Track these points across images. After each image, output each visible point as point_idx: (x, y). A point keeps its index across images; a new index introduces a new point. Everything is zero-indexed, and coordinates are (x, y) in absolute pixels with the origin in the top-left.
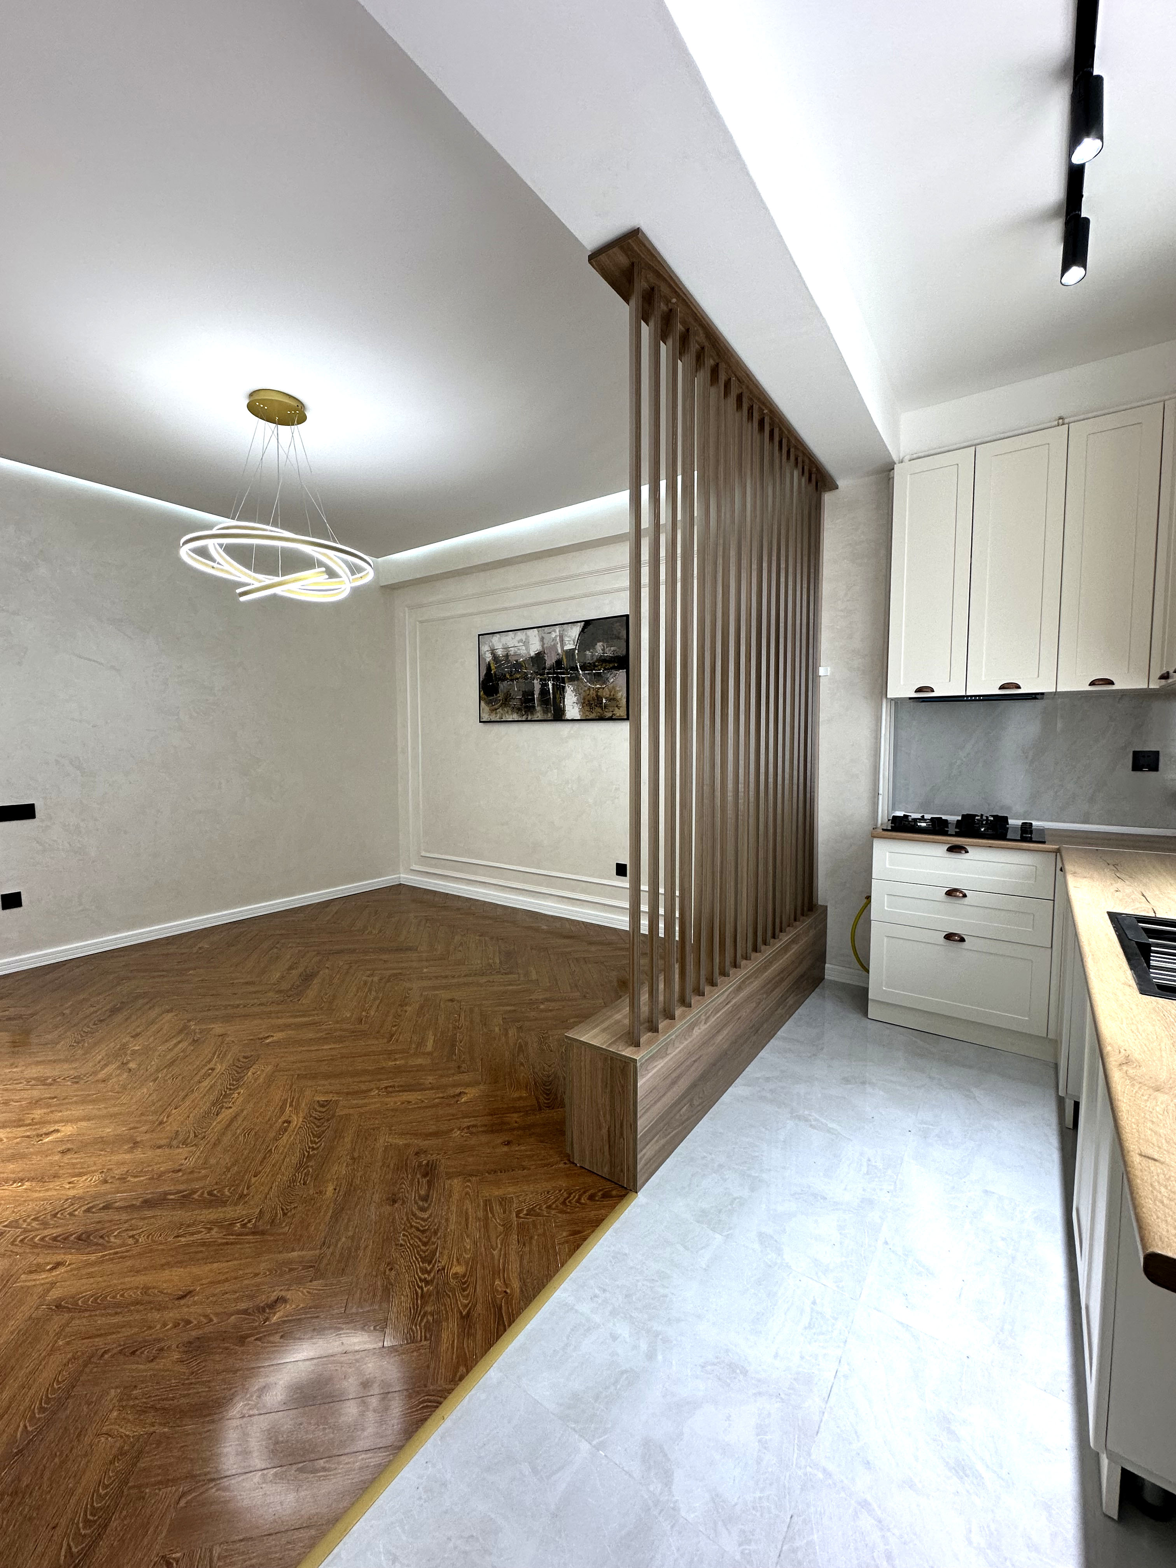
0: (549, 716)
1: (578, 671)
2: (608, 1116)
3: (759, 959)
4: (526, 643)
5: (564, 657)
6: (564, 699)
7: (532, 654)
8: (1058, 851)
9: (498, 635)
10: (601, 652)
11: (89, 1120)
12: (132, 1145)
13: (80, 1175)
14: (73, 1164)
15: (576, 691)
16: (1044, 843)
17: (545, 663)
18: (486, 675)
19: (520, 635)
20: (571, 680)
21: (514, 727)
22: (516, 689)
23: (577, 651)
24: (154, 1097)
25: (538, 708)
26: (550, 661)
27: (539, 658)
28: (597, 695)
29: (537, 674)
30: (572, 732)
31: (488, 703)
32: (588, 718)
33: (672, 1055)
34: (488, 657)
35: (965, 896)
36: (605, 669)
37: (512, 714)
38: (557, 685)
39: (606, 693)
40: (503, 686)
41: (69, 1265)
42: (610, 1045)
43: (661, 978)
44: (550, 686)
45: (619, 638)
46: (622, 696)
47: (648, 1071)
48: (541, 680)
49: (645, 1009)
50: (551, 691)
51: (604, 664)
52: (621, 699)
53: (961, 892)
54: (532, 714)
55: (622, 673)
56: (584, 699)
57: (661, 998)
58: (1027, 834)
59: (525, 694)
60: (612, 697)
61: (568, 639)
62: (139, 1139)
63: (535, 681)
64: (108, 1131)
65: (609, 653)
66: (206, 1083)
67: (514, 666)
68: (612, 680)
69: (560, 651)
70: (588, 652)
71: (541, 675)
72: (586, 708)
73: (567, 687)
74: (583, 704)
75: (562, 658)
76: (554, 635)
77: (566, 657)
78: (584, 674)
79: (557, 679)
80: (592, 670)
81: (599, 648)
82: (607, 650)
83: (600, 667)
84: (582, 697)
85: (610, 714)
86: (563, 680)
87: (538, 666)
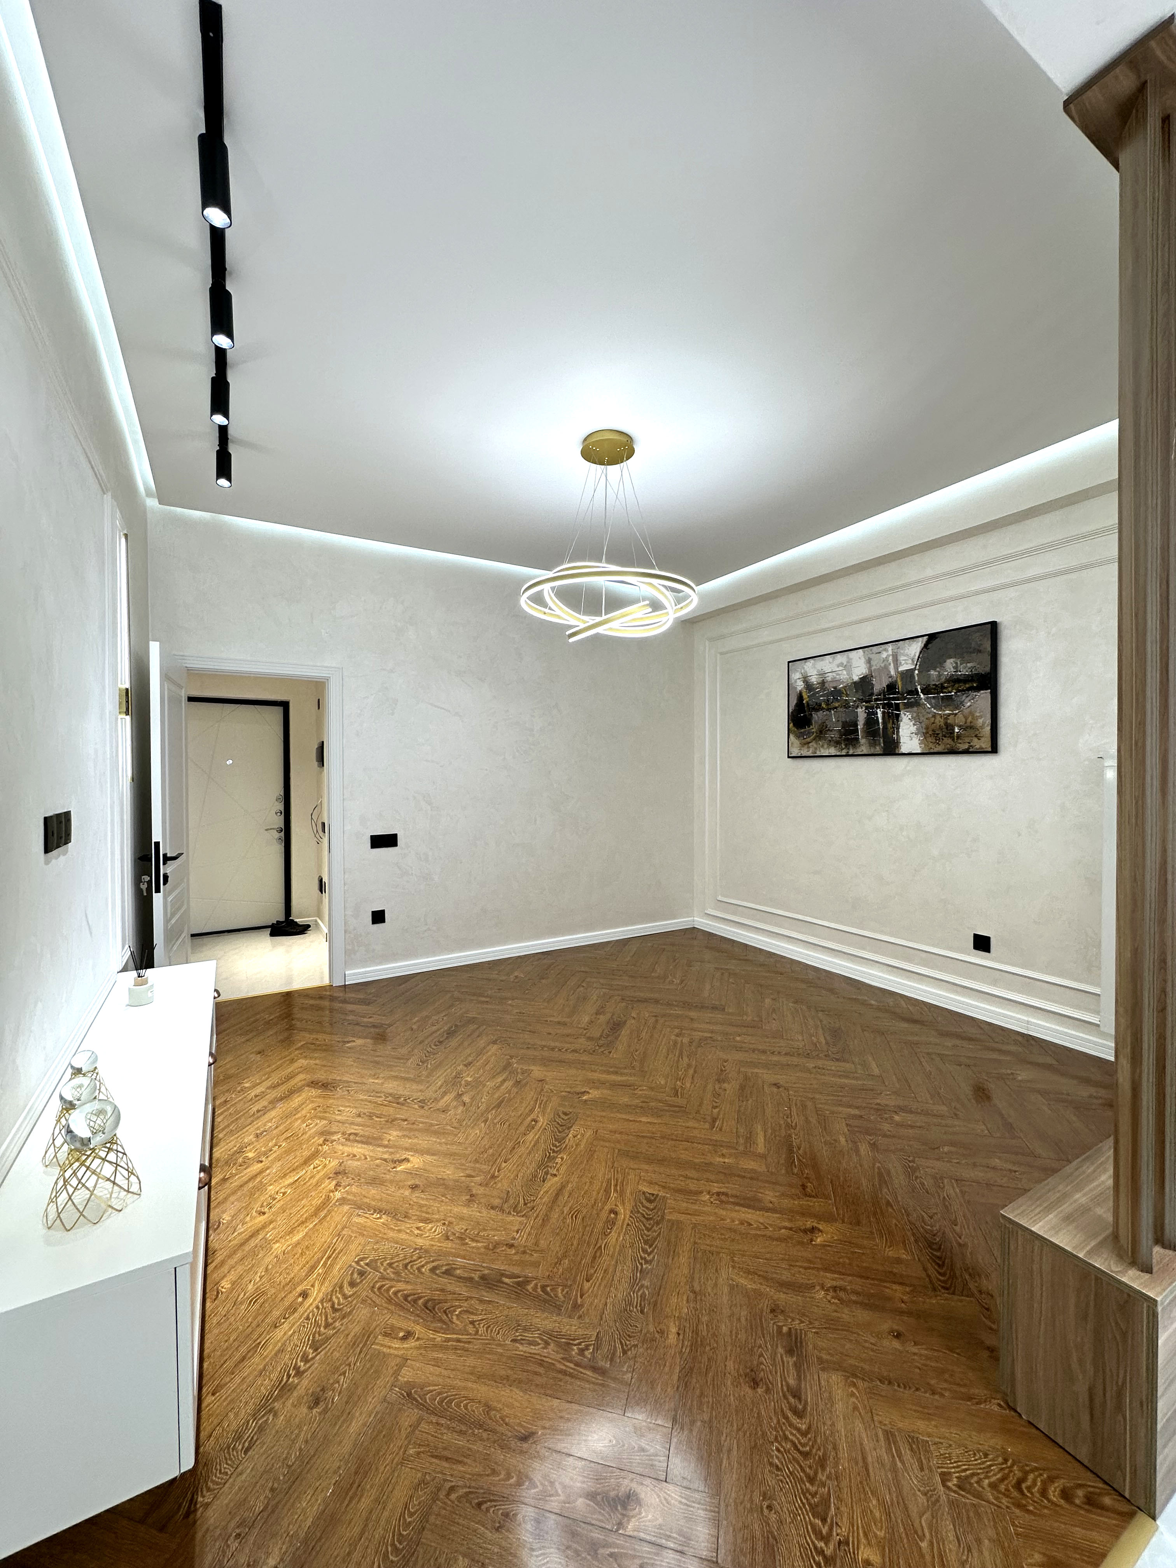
0: (878, 750)
1: (918, 693)
2: (1089, 1368)
4: (848, 667)
5: (899, 680)
6: (898, 728)
7: (856, 678)
9: (812, 661)
10: (952, 670)
11: (433, 1155)
12: (468, 1197)
13: (426, 1221)
14: (421, 1206)
15: (916, 719)
17: (873, 688)
18: (797, 705)
19: (840, 658)
20: (908, 706)
21: (832, 762)
22: (834, 720)
23: (917, 672)
24: (485, 1142)
25: (863, 741)
26: (879, 685)
27: (864, 683)
28: (946, 723)
29: (862, 701)
30: (908, 768)
31: (798, 737)
32: (932, 751)
34: (800, 686)
36: (959, 691)
37: (828, 748)
38: (889, 713)
39: (960, 719)
40: (817, 717)
41: (418, 1339)
42: (1090, 1254)
44: (880, 715)
45: (980, 651)
46: (983, 723)
47: (1175, 1322)
48: (867, 708)
50: (880, 721)
51: (957, 685)
52: (982, 727)
54: (854, 747)
55: (985, 695)
56: (927, 728)
59: (845, 724)
60: (968, 724)
61: (905, 658)
62: (474, 1192)
63: (859, 710)
64: (449, 1173)
65: (965, 670)
66: (531, 1136)
67: (832, 693)
68: (969, 704)
69: (893, 673)
70: (932, 672)
71: (866, 702)
72: (930, 739)
73: (902, 715)
74: (925, 735)
75: (896, 681)
76: (884, 655)
77: (902, 679)
78: (928, 698)
79: (889, 705)
80: (938, 693)
81: (950, 666)
82: (961, 667)
83: (950, 689)
84: (924, 726)
85: (966, 746)
86: (897, 708)
87: (863, 692)
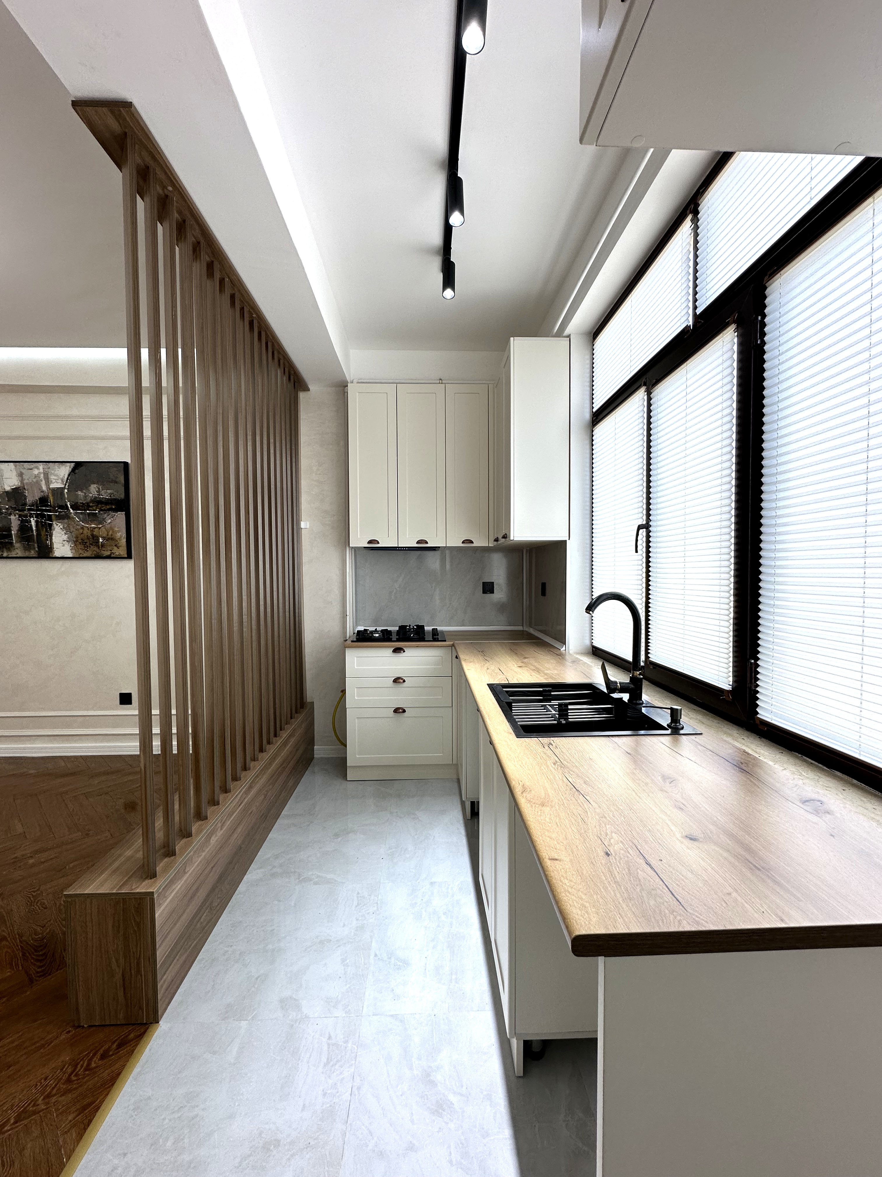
1: (67, 508)
2: (122, 961)
3: (265, 757)
5: (50, 495)
6: (51, 536)
7: (8, 488)
8: (453, 645)
10: (96, 493)
15: (67, 530)
16: (445, 641)
17: (26, 499)
20: (60, 518)
23: (66, 491)
25: (17, 545)
26: (32, 497)
27: (16, 494)
28: (92, 535)
29: (15, 509)
30: (63, 569)
32: (81, 556)
33: (190, 872)
35: (404, 681)
36: (102, 510)
38: (42, 522)
39: (103, 532)
42: (121, 888)
43: (176, 797)
44: (33, 523)
45: (116, 482)
46: (121, 536)
47: (166, 897)
48: (20, 516)
49: (160, 835)
50: (34, 528)
51: (99, 506)
52: (120, 539)
53: (402, 679)
54: (9, 550)
55: (121, 515)
56: (77, 537)
57: (177, 818)
58: (436, 636)
60: (109, 536)
61: (55, 478)
63: (12, 517)
65: (105, 495)
68: (109, 521)
69: (44, 488)
70: (79, 493)
71: (20, 511)
72: (80, 546)
73: (55, 525)
74: (75, 542)
75: (48, 496)
76: (36, 472)
77: (53, 495)
78: (76, 513)
79: (42, 516)
80: (85, 510)
81: (94, 490)
82: (103, 492)
83: (94, 508)
84: (74, 535)
85: (108, 553)
86: (50, 518)
87: (16, 502)
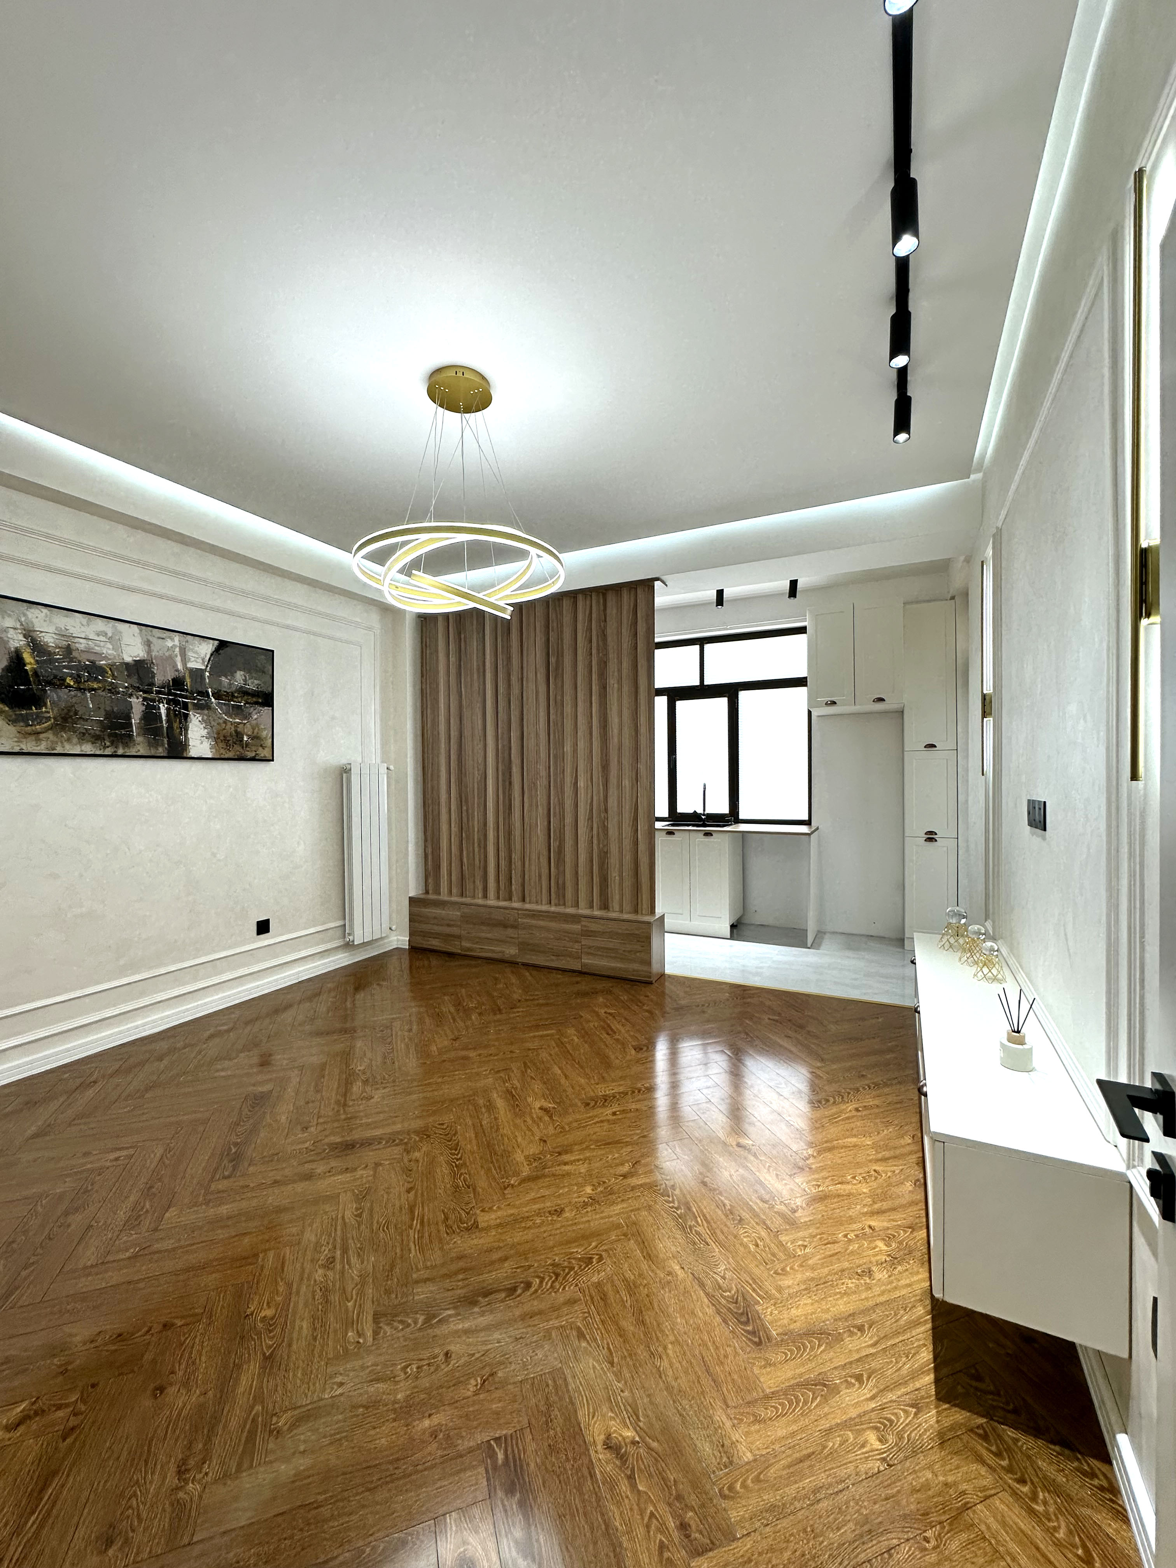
4: (110, 639)
5: (186, 677)
6: (186, 730)
7: (128, 659)
9: (45, 611)
10: (243, 682)
15: (207, 722)
17: (153, 677)
18: (12, 670)
20: (198, 707)
22: (92, 705)
23: (207, 674)
25: (139, 739)
26: (162, 676)
27: (139, 668)
28: (236, 731)
29: (138, 689)
31: (12, 721)
32: (222, 756)
34: (17, 640)
36: (247, 703)
37: (76, 743)
38: (174, 710)
39: (248, 730)
44: (162, 711)
45: (264, 672)
46: (267, 735)
48: (145, 699)
50: (164, 718)
51: (245, 697)
52: (266, 739)
54: (126, 745)
55: (266, 711)
56: (218, 733)
59: (111, 715)
60: (255, 733)
61: (193, 655)
63: (133, 700)
65: (255, 686)
67: (86, 668)
68: (255, 717)
69: (180, 666)
70: (223, 679)
71: (145, 692)
72: (221, 745)
73: (192, 716)
74: (216, 739)
76: (170, 644)
77: (190, 677)
79: (176, 703)
80: (229, 701)
81: (239, 677)
82: (250, 682)
83: (239, 699)
84: (215, 731)
85: (253, 754)
86: (185, 706)
87: (139, 679)
